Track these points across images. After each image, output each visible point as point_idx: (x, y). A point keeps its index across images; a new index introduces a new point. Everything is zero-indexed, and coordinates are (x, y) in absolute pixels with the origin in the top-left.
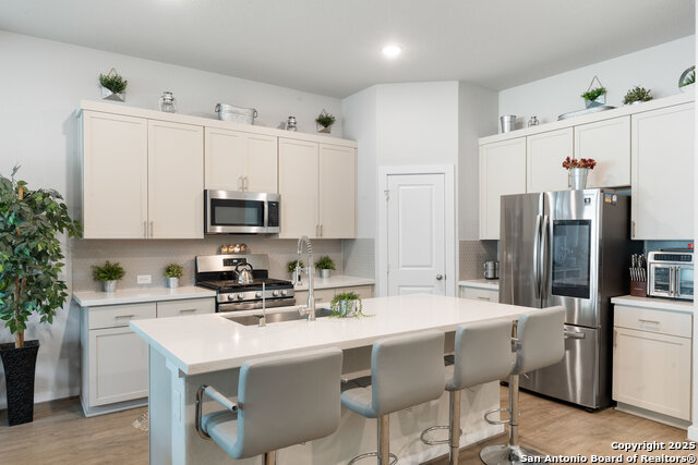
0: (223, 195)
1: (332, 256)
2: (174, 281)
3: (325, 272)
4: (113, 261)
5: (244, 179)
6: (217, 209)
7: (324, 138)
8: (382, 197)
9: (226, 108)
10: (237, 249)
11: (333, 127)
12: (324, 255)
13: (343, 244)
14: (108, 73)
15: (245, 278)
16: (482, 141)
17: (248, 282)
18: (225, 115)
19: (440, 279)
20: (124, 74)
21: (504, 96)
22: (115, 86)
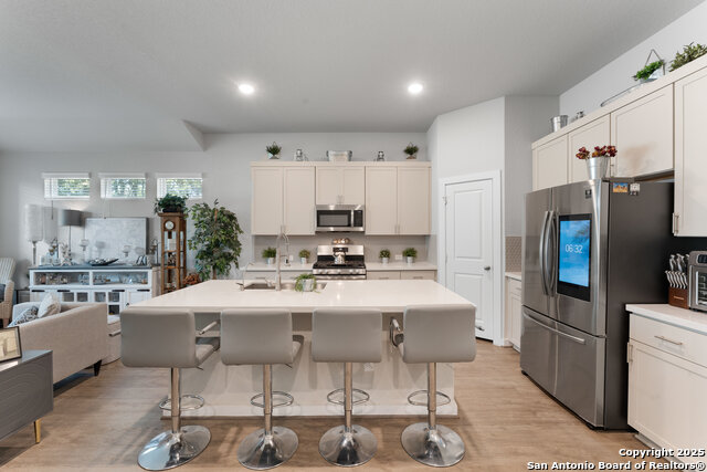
0: (332, 208)
1: (417, 247)
2: (304, 259)
3: (409, 258)
4: (272, 247)
5: (340, 197)
6: (321, 217)
7: (412, 163)
8: (441, 202)
9: (331, 153)
10: (343, 242)
11: (418, 155)
12: (411, 247)
13: (424, 238)
14: (271, 145)
15: (339, 260)
16: (534, 145)
17: (341, 263)
18: (331, 158)
19: (488, 269)
20: (279, 144)
21: (564, 98)
22: (274, 151)
